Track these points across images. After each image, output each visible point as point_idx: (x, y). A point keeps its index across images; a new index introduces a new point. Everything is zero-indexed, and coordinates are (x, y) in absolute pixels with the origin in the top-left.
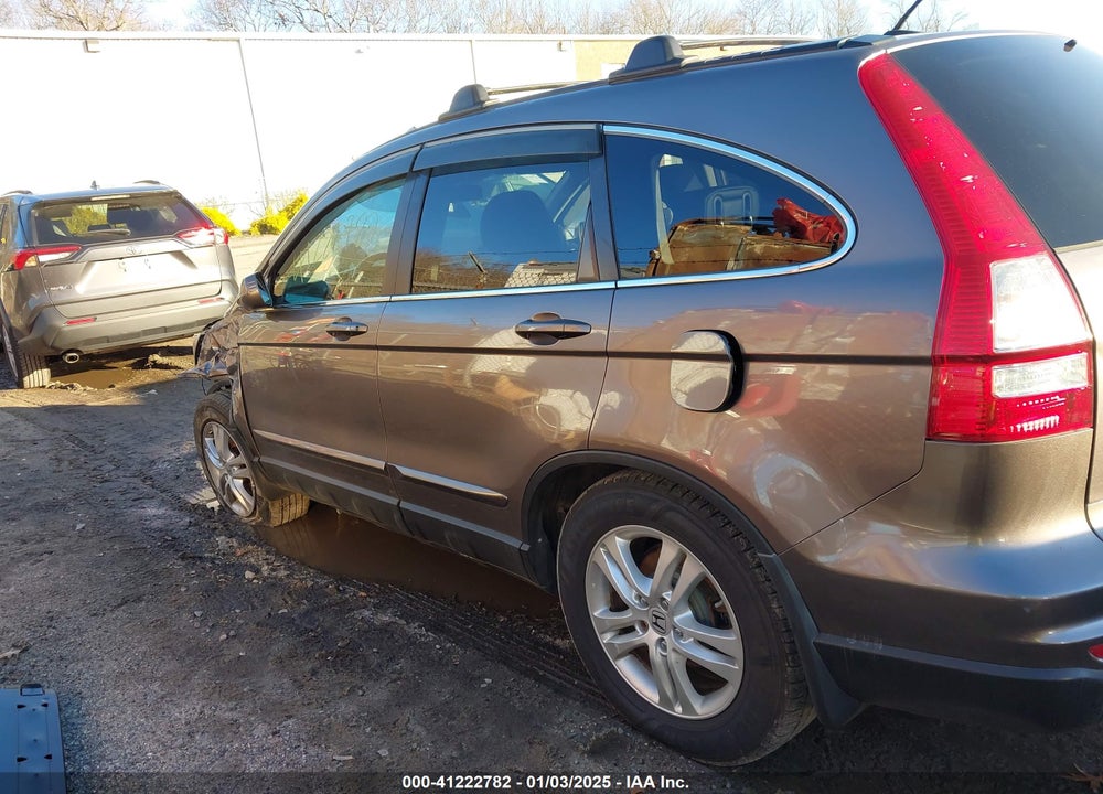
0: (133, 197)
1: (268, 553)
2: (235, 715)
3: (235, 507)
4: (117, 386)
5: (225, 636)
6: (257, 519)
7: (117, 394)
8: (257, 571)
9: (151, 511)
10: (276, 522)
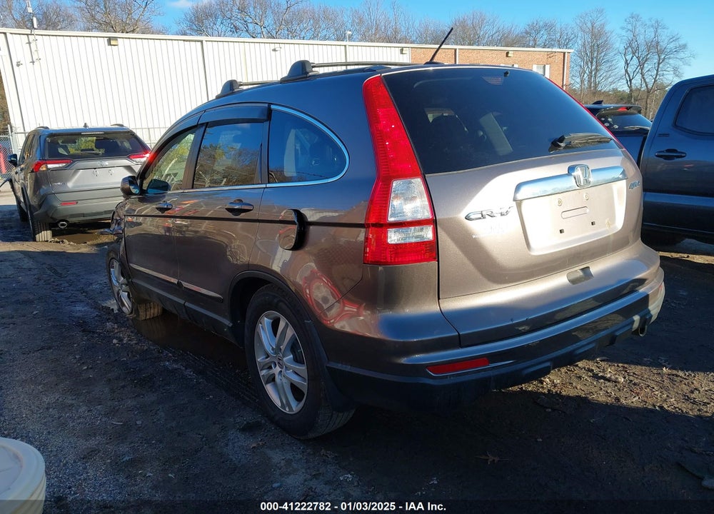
0: (106, 133)
1: (132, 332)
2: (74, 402)
3: (124, 309)
4: (88, 243)
5: (86, 368)
6: (133, 315)
7: (86, 247)
8: (120, 340)
9: (78, 308)
10: (142, 317)
